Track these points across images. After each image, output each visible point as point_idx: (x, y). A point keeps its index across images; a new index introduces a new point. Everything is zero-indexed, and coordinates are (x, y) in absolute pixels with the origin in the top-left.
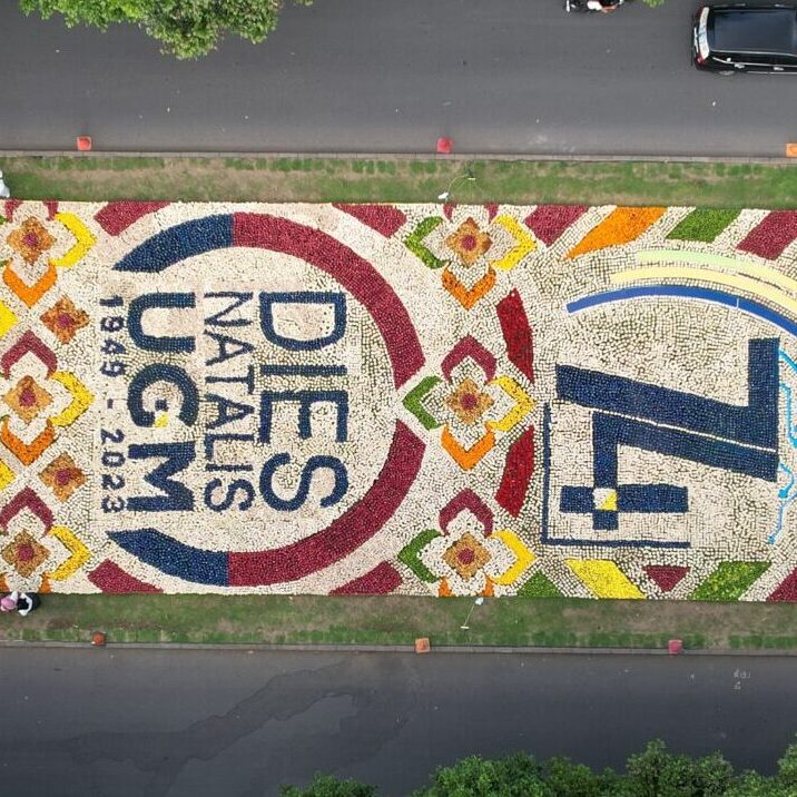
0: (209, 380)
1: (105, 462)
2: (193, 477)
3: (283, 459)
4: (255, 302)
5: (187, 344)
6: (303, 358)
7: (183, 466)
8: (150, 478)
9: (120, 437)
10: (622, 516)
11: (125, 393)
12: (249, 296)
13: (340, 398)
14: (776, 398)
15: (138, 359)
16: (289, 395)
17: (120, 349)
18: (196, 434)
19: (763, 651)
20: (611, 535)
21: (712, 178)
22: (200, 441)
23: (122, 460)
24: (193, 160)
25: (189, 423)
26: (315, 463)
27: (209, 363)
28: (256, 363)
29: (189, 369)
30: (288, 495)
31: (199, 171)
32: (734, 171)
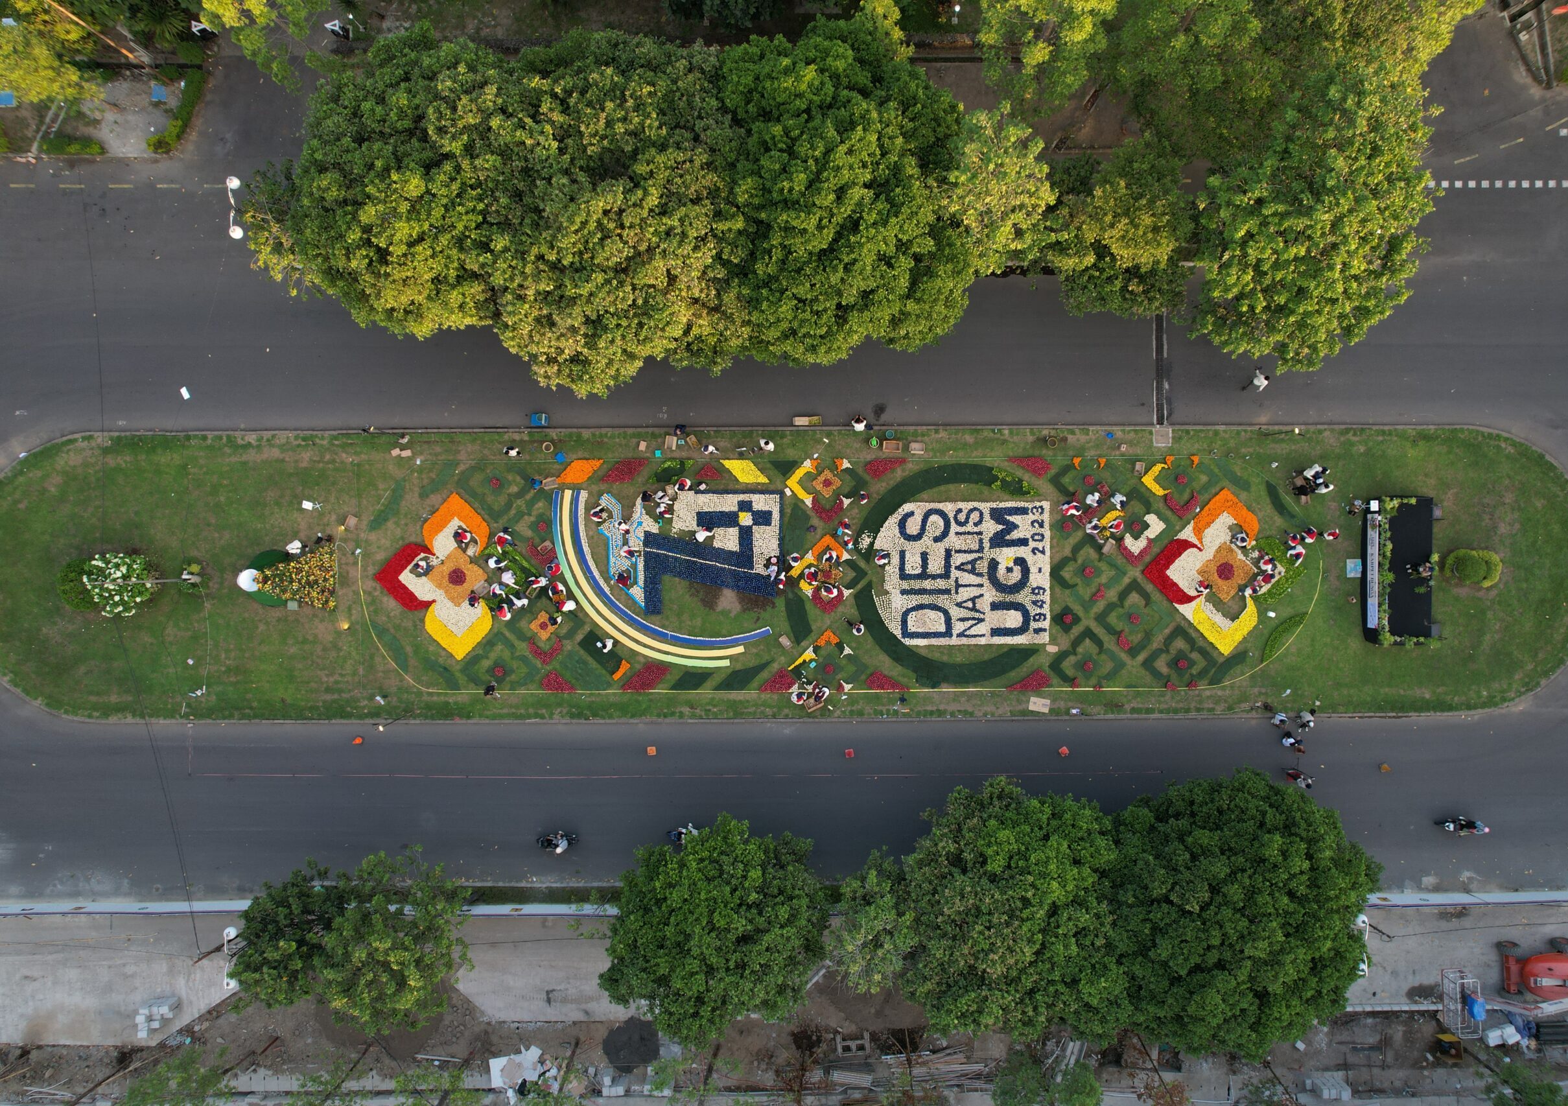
0: (981, 586)
1: (1043, 536)
2: (990, 527)
3: (937, 540)
4: (955, 632)
5: (995, 606)
6: (926, 599)
7: (996, 534)
8: (1015, 526)
9: (1034, 551)
10: (735, 509)
11: (1032, 577)
12: (959, 635)
13: (904, 576)
14: (645, 581)
15: (1024, 597)
16: (934, 577)
17: (1034, 603)
18: (989, 554)
19: (650, 430)
20: (742, 497)
21: (686, 710)
22: (986, 549)
23: (1032, 537)
24: (993, 715)
25: (993, 559)
26: (918, 537)
27: (982, 595)
28: (954, 596)
29: (994, 592)
30: (934, 518)
31: (989, 708)
32: (673, 714)
